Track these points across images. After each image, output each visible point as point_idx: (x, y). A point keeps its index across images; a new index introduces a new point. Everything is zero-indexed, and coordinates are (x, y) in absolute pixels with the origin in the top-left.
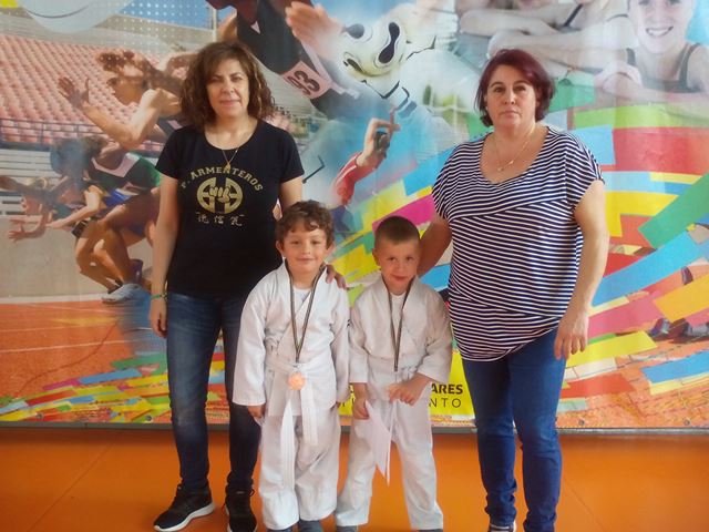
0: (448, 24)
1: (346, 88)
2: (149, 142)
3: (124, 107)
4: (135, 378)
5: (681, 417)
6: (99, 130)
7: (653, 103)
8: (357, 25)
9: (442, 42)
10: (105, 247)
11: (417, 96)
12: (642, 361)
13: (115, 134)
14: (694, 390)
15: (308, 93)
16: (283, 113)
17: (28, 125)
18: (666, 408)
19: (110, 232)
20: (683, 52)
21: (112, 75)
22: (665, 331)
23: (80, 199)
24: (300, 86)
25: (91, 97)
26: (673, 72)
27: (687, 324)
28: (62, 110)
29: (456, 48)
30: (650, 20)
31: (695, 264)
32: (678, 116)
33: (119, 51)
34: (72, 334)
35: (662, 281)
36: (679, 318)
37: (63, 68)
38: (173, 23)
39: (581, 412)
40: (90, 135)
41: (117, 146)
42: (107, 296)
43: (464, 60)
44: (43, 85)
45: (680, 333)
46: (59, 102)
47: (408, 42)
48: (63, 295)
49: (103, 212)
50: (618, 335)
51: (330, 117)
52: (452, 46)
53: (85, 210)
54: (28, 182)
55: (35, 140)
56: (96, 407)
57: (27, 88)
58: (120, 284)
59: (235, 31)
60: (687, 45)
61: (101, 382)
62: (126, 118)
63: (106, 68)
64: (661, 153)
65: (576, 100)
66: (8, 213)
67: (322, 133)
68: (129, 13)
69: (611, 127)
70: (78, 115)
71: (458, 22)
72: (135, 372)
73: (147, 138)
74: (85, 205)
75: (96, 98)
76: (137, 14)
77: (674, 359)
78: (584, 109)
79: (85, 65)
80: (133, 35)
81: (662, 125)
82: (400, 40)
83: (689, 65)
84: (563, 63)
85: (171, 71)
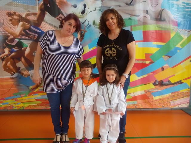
0: (99, 4)
2: (21, 36)
3: (14, 27)
4: (19, 98)
5: (162, 105)
7: (153, 24)
8: (75, 5)
9: (98, 9)
10: (10, 64)
11: (91, 23)
12: (151, 91)
13: (12, 34)
14: (165, 98)
18: (158, 103)
19: (12, 60)
20: (160, 11)
21: (10, 18)
22: (157, 83)
23: (3, 51)
25: (5, 24)
26: (158, 16)
27: (163, 81)
29: (101, 10)
30: (152, 2)
31: (164, 66)
32: (160, 27)
33: (12, 12)
34: (2, 87)
35: (156, 70)
36: (161, 80)
39: (136, 104)
40: (5, 34)
41: (12, 37)
42: (11, 76)
45: (161, 84)
47: (89, 9)
49: (10, 55)
50: (145, 84)
53: (4, 54)
56: (9, 105)
58: (15, 73)
59: (43, 6)
60: (161, 9)
61: (10, 99)
63: (9, 16)
64: (155, 37)
65: (133, 24)
69: (142, 31)
70: (2, 29)
71: (102, 4)
72: (19, 96)
73: (21, 35)
74: (4, 53)
75: (6, 24)
77: (160, 90)
78: (135, 26)
79: (3, 15)
80: (16, 7)
81: (156, 30)
82: (87, 8)
83: (162, 14)
84: (129, 14)
85: (26, 17)
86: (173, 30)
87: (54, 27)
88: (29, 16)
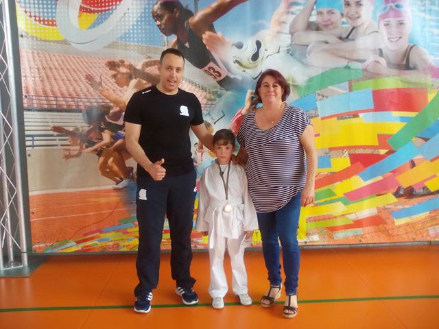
0: (286, 40)
1: (235, 75)
3: (121, 89)
4: (131, 228)
5: (411, 236)
6: (108, 101)
7: (393, 76)
8: (240, 43)
9: (284, 49)
10: (113, 161)
12: (390, 208)
13: (116, 103)
14: (418, 222)
15: (215, 78)
16: (203, 89)
17: (70, 100)
18: (403, 232)
19: (116, 153)
20: (407, 49)
22: (401, 192)
23: (100, 137)
24: (211, 75)
25: (103, 84)
26: (403, 60)
27: (413, 189)
28: (88, 91)
29: (291, 52)
30: (389, 33)
31: (416, 158)
32: (406, 82)
33: (117, 60)
34: (98, 206)
35: (399, 168)
36: (408, 185)
37: (88, 69)
38: (144, 44)
39: (360, 235)
40: (103, 104)
41: (118, 109)
42: (115, 186)
43: (295, 58)
44: (77, 79)
45: (410, 193)
46: (86, 87)
47: (266, 50)
48: (92, 186)
49: (112, 143)
50: (378, 195)
51: (227, 91)
52: (288, 51)
53: (102, 143)
54: (71, 129)
55: (74, 107)
56: (112, 243)
57: (69, 80)
58: (122, 180)
59: (176, 47)
60: (409, 46)
61: (114, 231)
62: (122, 95)
63: (110, 69)
64: (397, 102)
65: (353, 76)
66: (62, 145)
67: (223, 98)
68: (121, 40)
69: (371, 89)
71: (291, 39)
72: (132, 225)
74: (102, 140)
75: (106, 84)
76: (125, 40)
77: (407, 207)
78: (358, 81)
79: (99, 67)
80: (124, 51)
81: (398, 87)
82: (262, 49)
83: (411, 55)
84: (345, 58)
85: (144, 69)
86: (433, 85)
87: (199, 87)
88: (150, 68)
